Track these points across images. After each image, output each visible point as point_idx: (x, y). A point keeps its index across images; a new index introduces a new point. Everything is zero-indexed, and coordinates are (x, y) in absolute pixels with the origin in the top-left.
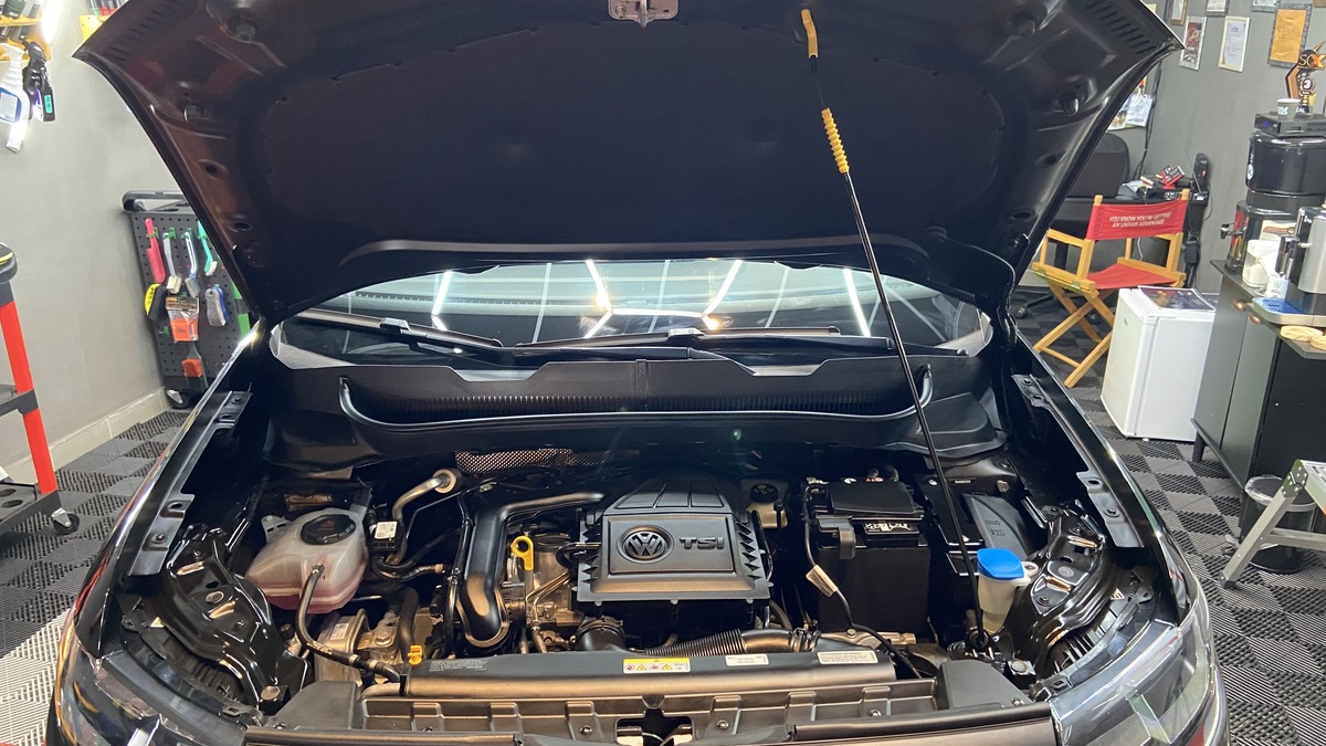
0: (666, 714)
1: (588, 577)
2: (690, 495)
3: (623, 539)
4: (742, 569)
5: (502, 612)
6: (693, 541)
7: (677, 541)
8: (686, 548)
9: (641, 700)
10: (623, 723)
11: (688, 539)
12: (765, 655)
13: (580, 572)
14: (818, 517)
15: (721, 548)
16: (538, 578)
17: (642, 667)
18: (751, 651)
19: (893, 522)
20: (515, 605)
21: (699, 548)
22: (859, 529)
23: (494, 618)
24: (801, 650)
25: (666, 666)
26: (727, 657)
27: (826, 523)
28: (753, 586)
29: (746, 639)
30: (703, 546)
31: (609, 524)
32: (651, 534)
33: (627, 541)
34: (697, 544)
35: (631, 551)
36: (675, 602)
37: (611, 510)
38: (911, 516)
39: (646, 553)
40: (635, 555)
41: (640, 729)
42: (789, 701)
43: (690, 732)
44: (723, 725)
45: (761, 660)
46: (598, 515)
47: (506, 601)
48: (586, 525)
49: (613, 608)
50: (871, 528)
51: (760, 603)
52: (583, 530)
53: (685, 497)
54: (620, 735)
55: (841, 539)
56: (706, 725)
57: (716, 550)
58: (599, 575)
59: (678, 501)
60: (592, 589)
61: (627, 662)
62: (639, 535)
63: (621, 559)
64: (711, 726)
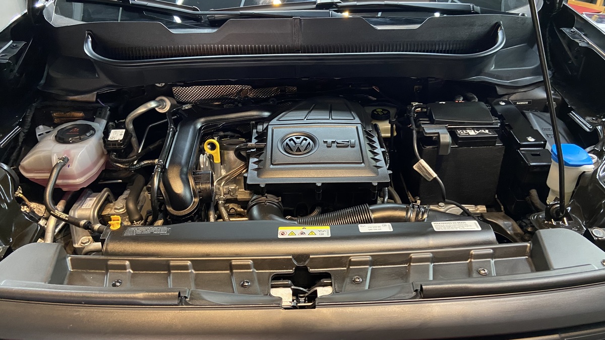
0: (311, 270)
1: (256, 166)
2: (330, 112)
3: (282, 141)
4: (369, 162)
5: (194, 190)
6: (333, 142)
7: (321, 142)
8: (328, 147)
9: (291, 259)
10: (277, 277)
11: (329, 141)
12: (389, 224)
13: (250, 163)
14: (423, 126)
15: (353, 147)
16: (224, 168)
17: (292, 233)
18: (378, 220)
19: (478, 129)
20: (204, 186)
21: (337, 147)
22: (452, 133)
23: (188, 195)
24: (417, 220)
25: (312, 232)
26: (359, 225)
27: (429, 130)
28: (377, 173)
29: (373, 211)
30: (340, 146)
31: (273, 130)
32: (303, 137)
33: (285, 142)
34: (336, 144)
35: (288, 149)
36: (319, 185)
37: (274, 121)
38: (492, 124)
39: (299, 150)
40: (291, 152)
41: (290, 282)
42: (409, 260)
43: (331, 284)
44: (357, 280)
45: (387, 227)
46: (265, 125)
47: (196, 184)
48: (257, 132)
49: (274, 189)
50: (461, 133)
51: (382, 185)
52: (255, 135)
53: (328, 113)
54: (273, 287)
55: (441, 140)
56: (343, 280)
57: (349, 148)
58: (264, 165)
59: (322, 116)
60: (258, 175)
61: (281, 229)
62: (294, 138)
63: (280, 154)
64: (348, 280)
